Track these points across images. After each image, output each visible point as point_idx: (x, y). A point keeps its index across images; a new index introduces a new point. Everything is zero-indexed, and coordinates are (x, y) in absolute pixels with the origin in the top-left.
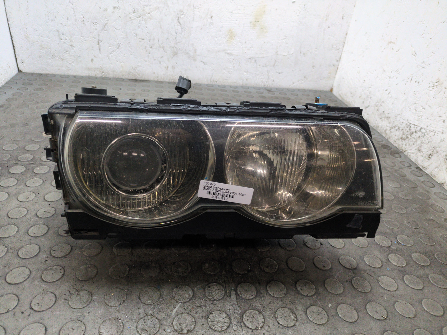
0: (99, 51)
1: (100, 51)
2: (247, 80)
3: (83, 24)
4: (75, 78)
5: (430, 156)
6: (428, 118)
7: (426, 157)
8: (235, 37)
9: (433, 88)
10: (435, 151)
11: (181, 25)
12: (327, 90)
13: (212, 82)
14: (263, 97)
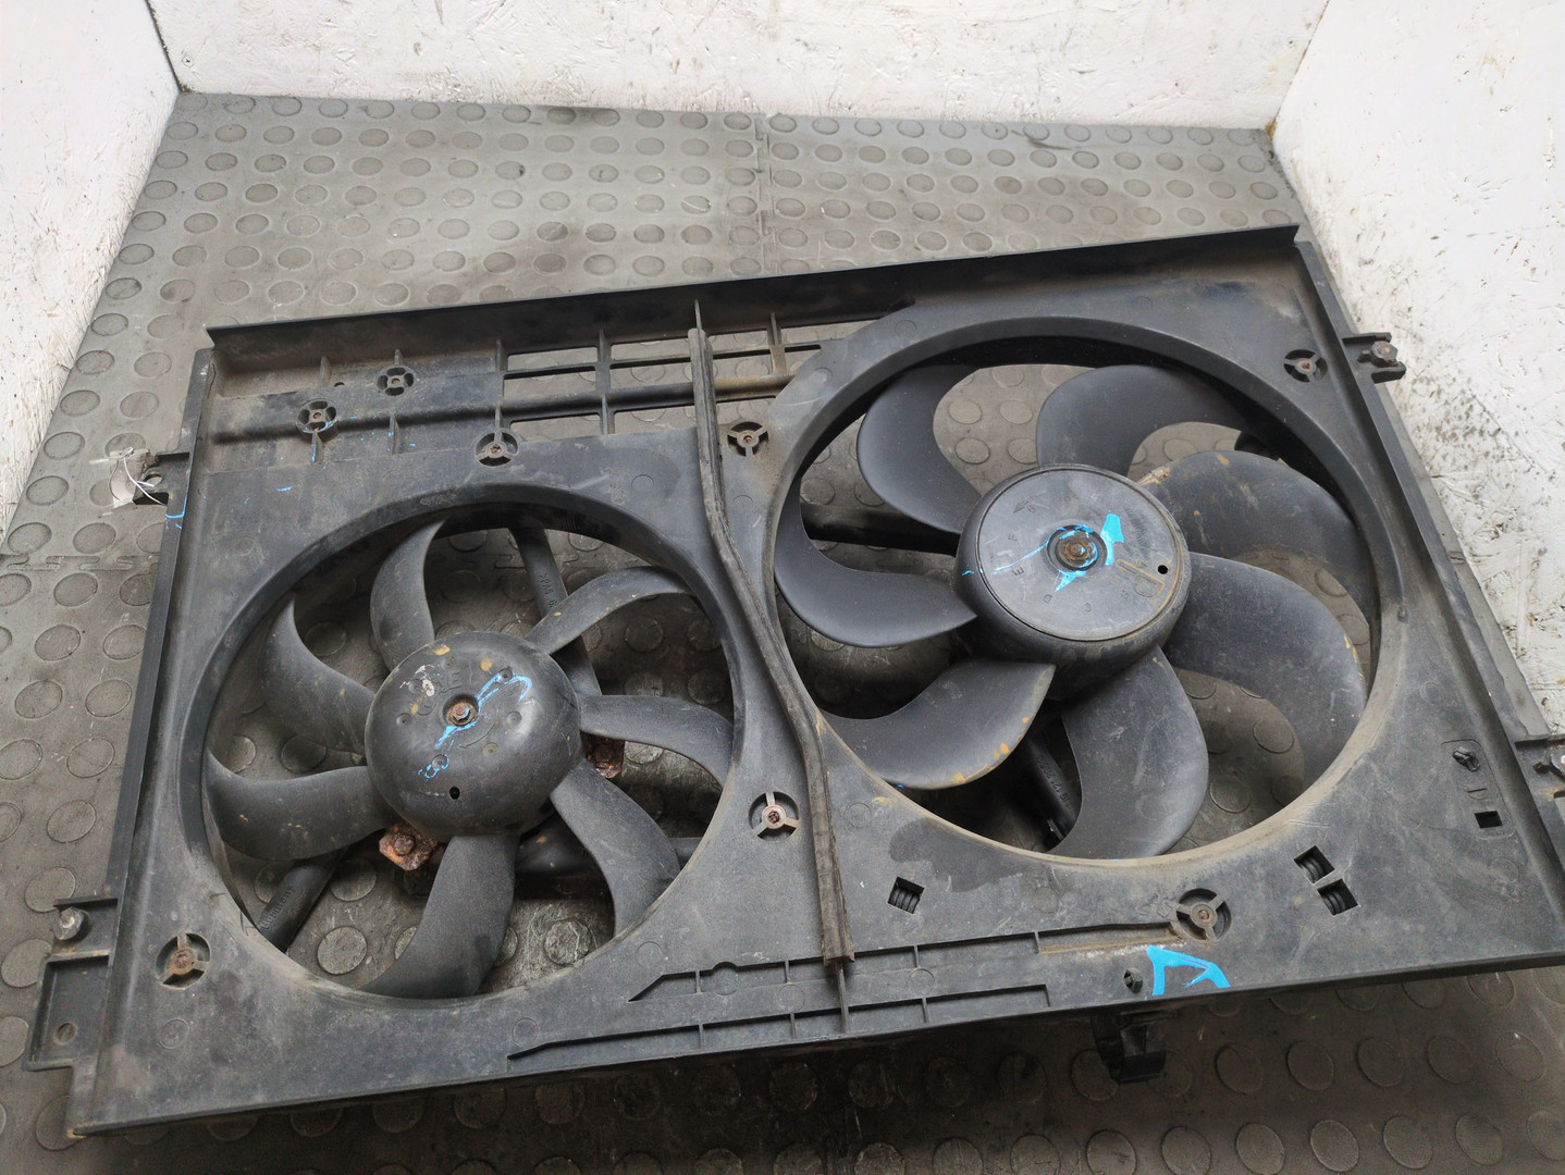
0: (436, 15)
1: (441, 16)
2: (959, 98)
4: (364, 116)
5: (1500, 531)
7: (1490, 528)
10: (1516, 522)
12: (1256, 127)
13: (834, 108)
14: (1008, 185)
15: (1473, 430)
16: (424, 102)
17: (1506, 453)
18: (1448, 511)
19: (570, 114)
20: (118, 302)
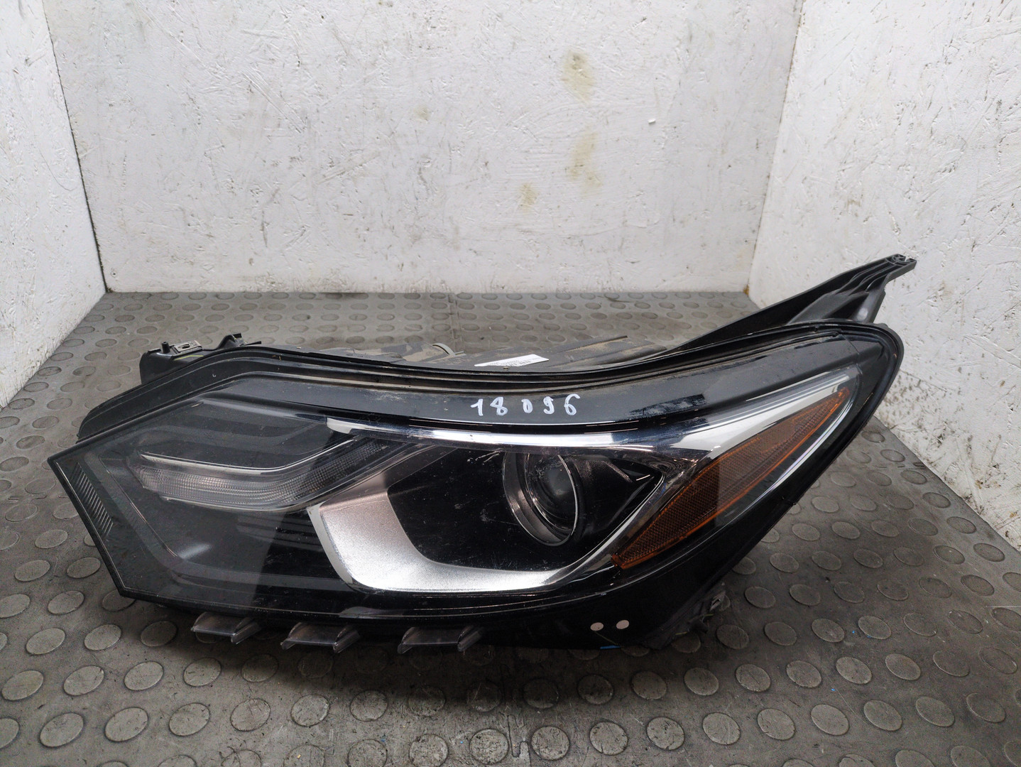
0: (263, 242)
1: (266, 243)
2: (565, 280)
3: (231, 194)
4: (216, 299)
5: (941, 440)
6: (930, 362)
7: (934, 441)
8: (536, 198)
9: (935, 301)
10: (948, 429)
11: (425, 182)
12: (737, 290)
13: (494, 288)
14: (600, 316)
15: (905, 390)
16: (253, 293)
17: (929, 392)
18: (907, 445)
19: (339, 295)
20: (44, 377)
